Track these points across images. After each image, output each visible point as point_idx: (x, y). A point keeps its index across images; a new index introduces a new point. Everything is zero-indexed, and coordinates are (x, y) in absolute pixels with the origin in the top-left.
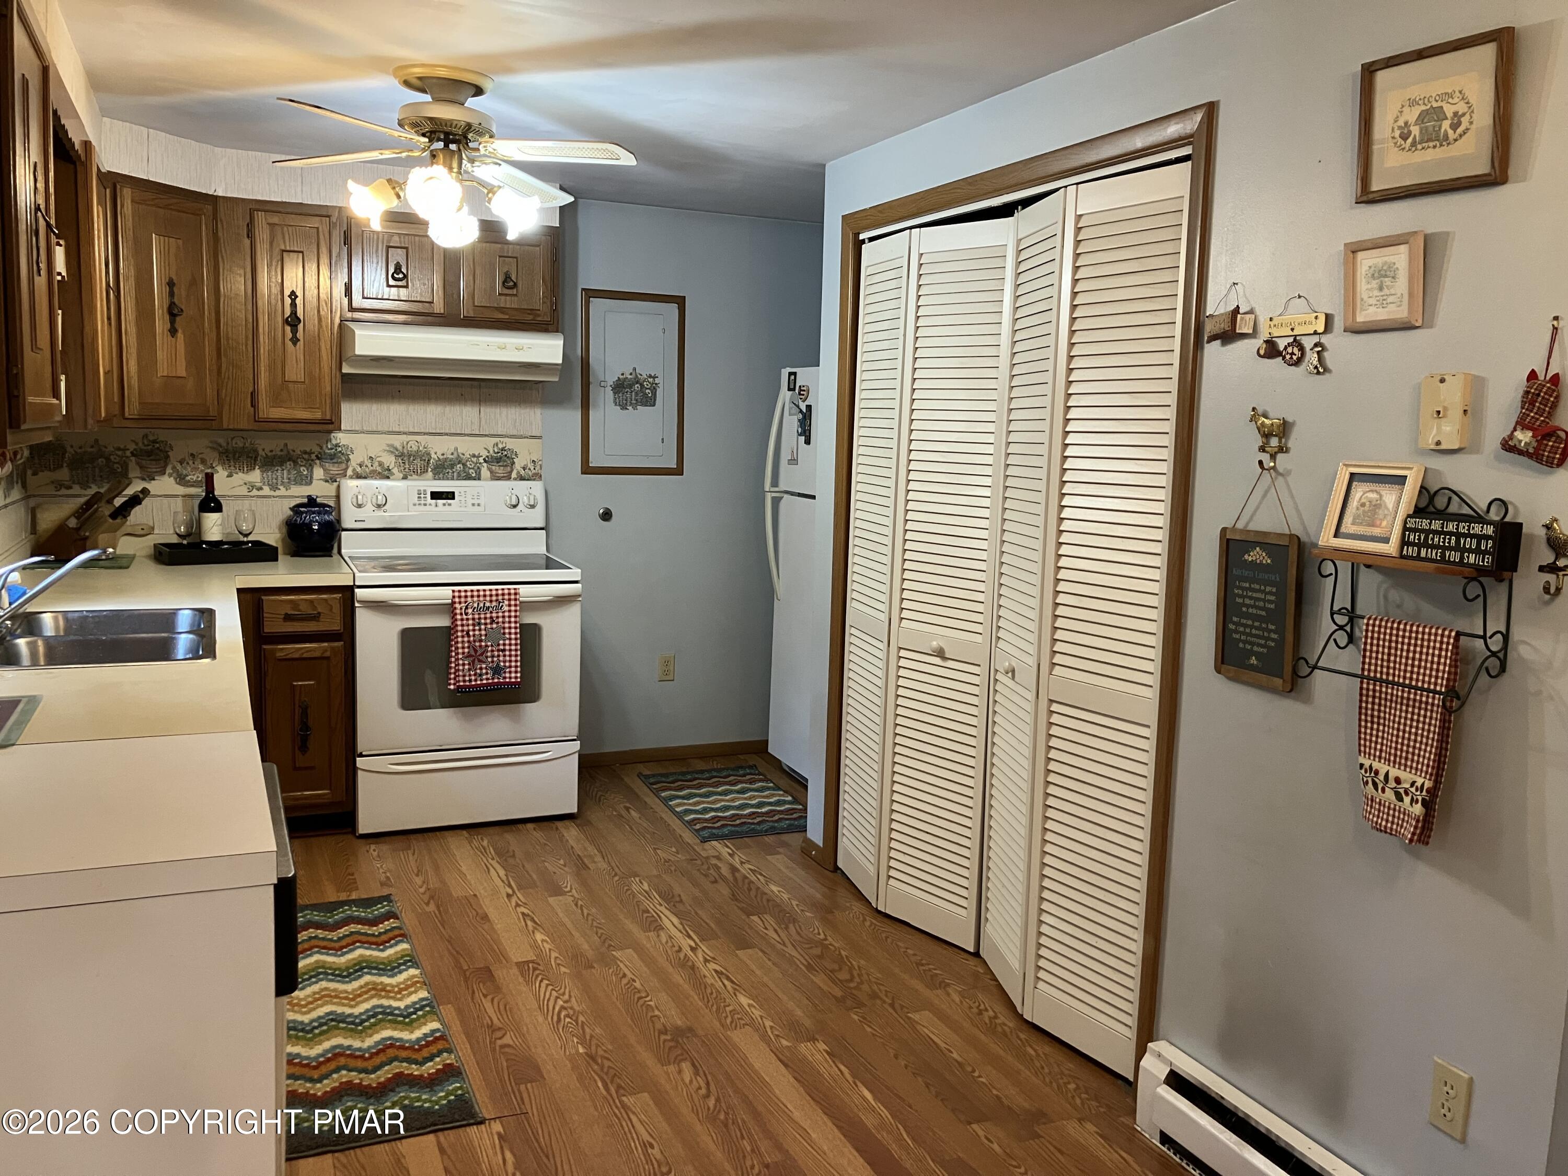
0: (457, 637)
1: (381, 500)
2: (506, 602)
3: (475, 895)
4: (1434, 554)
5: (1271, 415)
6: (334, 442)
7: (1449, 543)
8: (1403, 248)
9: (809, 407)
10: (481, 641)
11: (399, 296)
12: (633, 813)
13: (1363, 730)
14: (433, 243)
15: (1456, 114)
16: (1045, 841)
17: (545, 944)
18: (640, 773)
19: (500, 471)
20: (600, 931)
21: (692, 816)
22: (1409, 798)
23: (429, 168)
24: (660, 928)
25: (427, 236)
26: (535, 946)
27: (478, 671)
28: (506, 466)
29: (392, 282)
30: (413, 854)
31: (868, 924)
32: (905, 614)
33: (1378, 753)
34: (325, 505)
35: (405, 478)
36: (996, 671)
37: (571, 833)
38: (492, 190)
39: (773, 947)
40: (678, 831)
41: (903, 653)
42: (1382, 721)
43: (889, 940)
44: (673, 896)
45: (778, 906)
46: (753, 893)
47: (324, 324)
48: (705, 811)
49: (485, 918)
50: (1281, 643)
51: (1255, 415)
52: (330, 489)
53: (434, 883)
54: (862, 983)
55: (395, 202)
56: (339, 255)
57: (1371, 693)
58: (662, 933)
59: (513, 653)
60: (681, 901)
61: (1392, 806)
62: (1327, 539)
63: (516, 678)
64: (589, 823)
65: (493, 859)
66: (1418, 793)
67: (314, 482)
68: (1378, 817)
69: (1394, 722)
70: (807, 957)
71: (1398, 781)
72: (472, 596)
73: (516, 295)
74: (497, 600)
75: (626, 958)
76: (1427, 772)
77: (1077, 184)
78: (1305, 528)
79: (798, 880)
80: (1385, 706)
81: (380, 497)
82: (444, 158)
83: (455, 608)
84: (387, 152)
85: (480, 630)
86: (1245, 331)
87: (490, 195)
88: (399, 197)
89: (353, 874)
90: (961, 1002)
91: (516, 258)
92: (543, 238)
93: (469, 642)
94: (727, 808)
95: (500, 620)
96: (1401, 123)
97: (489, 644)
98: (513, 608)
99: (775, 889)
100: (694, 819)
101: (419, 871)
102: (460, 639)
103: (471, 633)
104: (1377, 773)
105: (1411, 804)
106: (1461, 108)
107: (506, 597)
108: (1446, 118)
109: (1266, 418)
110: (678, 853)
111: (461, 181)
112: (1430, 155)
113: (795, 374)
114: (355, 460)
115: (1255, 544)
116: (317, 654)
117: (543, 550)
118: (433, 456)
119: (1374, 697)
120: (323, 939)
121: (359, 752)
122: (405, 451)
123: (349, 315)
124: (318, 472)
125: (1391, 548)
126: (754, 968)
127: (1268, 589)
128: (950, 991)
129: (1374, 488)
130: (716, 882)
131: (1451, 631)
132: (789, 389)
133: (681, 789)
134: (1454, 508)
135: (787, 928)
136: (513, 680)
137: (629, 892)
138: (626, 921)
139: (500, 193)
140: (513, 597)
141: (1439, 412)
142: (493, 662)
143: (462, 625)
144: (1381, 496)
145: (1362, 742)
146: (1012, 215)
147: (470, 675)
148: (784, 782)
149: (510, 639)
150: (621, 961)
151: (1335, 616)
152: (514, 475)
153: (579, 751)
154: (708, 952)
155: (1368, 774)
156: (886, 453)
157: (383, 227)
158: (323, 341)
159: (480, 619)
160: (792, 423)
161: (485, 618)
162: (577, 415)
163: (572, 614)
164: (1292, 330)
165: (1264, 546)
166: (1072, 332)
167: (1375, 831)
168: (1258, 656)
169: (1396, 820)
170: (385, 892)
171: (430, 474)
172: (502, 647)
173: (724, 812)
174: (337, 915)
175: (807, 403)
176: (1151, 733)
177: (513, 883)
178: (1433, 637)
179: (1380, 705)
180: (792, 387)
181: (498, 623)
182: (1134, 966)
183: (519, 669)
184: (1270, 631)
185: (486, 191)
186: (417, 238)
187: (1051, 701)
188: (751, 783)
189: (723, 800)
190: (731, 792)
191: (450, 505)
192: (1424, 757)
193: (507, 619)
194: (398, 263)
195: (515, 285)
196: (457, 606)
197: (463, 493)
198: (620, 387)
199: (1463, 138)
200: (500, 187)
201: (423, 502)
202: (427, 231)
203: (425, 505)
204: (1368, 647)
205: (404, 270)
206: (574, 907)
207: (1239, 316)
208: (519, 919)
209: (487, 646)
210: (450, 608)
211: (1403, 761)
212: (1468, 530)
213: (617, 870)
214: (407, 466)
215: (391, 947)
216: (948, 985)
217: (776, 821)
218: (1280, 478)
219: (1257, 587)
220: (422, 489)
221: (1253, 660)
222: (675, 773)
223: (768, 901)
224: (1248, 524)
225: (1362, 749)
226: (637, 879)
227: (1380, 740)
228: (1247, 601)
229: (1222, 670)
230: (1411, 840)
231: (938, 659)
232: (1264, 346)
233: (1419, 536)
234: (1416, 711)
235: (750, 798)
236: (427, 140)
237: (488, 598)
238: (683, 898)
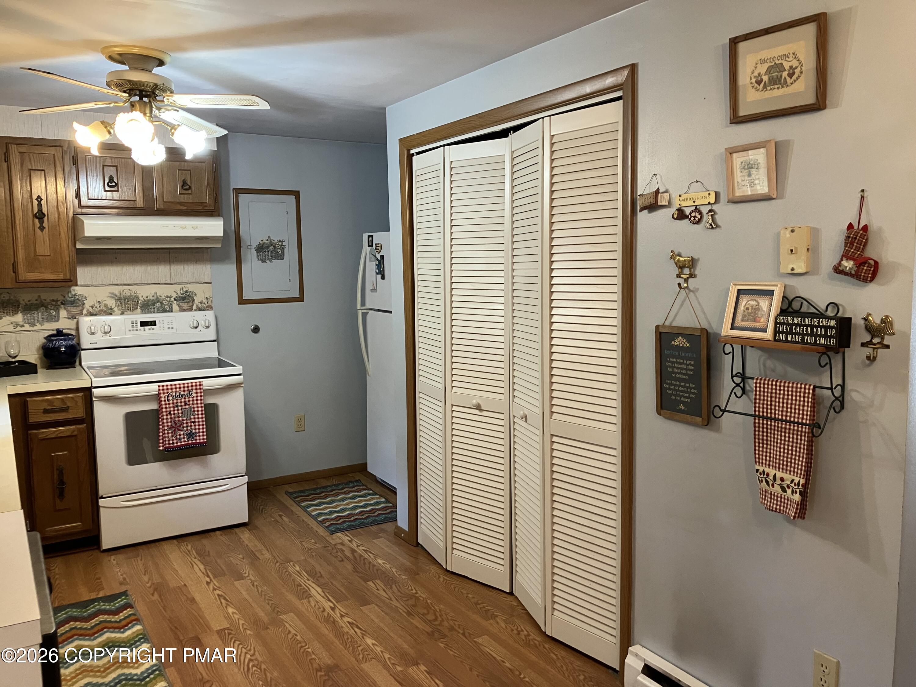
0: (163, 416)
1: (107, 329)
2: (194, 391)
3: (185, 585)
4: (797, 338)
5: (683, 255)
6: (73, 293)
7: (807, 331)
8: (762, 150)
9: (382, 257)
10: (179, 417)
11: (113, 197)
12: (283, 517)
13: (757, 448)
14: (134, 162)
15: (791, 67)
16: (553, 523)
17: (235, 616)
18: (287, 491)
19: (185, 305)
20: (271, 602)
21: (323, 517)
22: (791, 490)
23: (130, 113)
24: (310, 596)
25: (131, 158)
26: (228, 617)
27: (178, 437)
28: (189, 302)
29: (107, 188)
30: (141, 560)
31: (441, 579)
32: (455, 384)
33: (768, 463)
34: (68, 335)
35: (122, 313)
36: (514, 416)
37: (245, 535)
38: (174, 127)
39: (383, 602)
40: (315, 528)
41: (454, 408)
42: (769, 443)
43: (456, 589)
44: (316, 573)
45: (384, 573)
46: (367, 566)
47: (62, 217)
48: (331, 513)
49: (193, 600)
50: (699, 395)
51: (673, 255)
52: (72, 324)
53: (156, 579)
54: (443, 620)
55: (108, 136)
56: (70, 172)
57: (761, 425)
58: (311, 599)
59: (201, 423)
60: (321, 576)
61: (779, 495)
62: (726, 331)
63: (203, 439)
64: (256, 528)
65: (195, 558)
66: (796, 487)
67: (61, 320)
68: (771, 502)
69: (777, 443)
70: (407, 607)
71: (782, 479)
72: (172, 389)
73: (191, 194)
74: (188, 390)
75: (289, 619)
76: (801, 474)
77: (550, 116)
78: (709, 323)
79: (393, 554)
80: (771, 433)
81: (106, 327)
82: (140, 107)
83: (161, 397)
84: (100, 103)
85: (178, 410)
86: (663, 203)
87: (173, 131)
88: (110, 133)
89: (99, 579)
90: (506, 627)
91: (190, 170)
92: (207, 157)
93: (171, 418)
94: (344, 510)
95: (191, 402)
96: (756, 74)
97: (184, 418)
98: (199, 395)
99: (380, 561)
100: (325, 519)
101: (145, 571)
102: (165, 417)
103: (172, 412)
104: (768, 475)
105: (792, 494)
106: (795, 63)
107: (194, 388)
108: (785, 70)
109: (680, 256)
110: (316, 543)
111: (152, 122)
112: (777, 92)
113: (372, 236)
114: (88, 304)
115: (677, 335)
116: (68, 434)
117: (216, 354)
118: (141, 298)
119: (763, 428)
120: (81, 628)
121: (100, 496)
122: (122, 296)
123: (79, 210)
124: (63, 313)
125: (769, 335)
126: (373, 617)
127: (689, 362)
128: (498, 619)
129: (754, 298)
130: (343, 561)
131: (810, 385)
132: (369, 246)
133: (314, 499)
134: (804, 309)
135: (391, 588)
136: (202, 441)
137: (287, 573)
138: (287, 594)
139: (179, 129)
140: (198, 387)
141: (792, 251)
142: (187, 430)
143: (166, 408)
144: (759, 303)
145: (757, 456)
146: (507, 136)
147: (173, 440)
148: (378, 489)
149: (198, 415)
150: (286, 622)
151: (734, 378)
152: (194, 307)
153: (247, 483)
154: (344, 611)
155: (762, 476)
156: (438, 285)
157: (100, 153)
158: (61, 228)
159: (177, 403)
160: (372, 267)
161: (181, 402)
162: (234, 267)
163: (238, 396)
164: (694, 202)
165: (684, 336)
166: (552, 208)
167: (768, 511)
168: (684, 403)
169: (782, 504)
170: (123, 589)
171: (139, 310)
172: (193, 420)
173: (342, 513)
174: (89, 610)
175: (381, 254)
176: (618, 453)
177: (209, 574)
178: (799, 390)
179: (767, 432)
180: (370, 244)
181: (189, 405)
182: (615, 598)
183: (205, 434)
184: (691, 388)
185: (169, 128)
186: (123, 160)
187: (553, 435)
188: (358, 492)
189: (341, 505)
190: (346, 499)
191: (153, 329)
192: (798, 464)
193: (195, 402)
194: (111, 176)
195: (190, 188)
196: (162, 395)
197: (161, 322)
198: (260, 248)
199: (797, 82)
200: (179, 125)
201: (135, 329)
202: (130, 154)
203: (137, 330)
204: (758, 397)
205: (115, 180)
206: (252, 587)
207: (659, 194)
208: (216, 599)
209: (183, 420)
210: (157, 397)
211: (785, 467)
212: (819, 323)
213: (278, 558)
214: (124, 306)
215: (129, 629)
216: (497, 616)
217: (377, 516)
218: (691, 293)
219: (681, 361)
220: (134, 320)
221: (682, 407)
222: (309, 490)
223: (377, 570)
224: (671, 322)
225: (757, 460)
226: (291, 563)
227: (768, 454)
228: (675, 370)
229: (662, 413)
230: (794, 517)
231: (477, 411)
232: (677, 212)
233: (786, 327)
234: (791, 436)
235: (359, 502)
236: (127, 95)
237: (182, 389)
238: (323, 573)
